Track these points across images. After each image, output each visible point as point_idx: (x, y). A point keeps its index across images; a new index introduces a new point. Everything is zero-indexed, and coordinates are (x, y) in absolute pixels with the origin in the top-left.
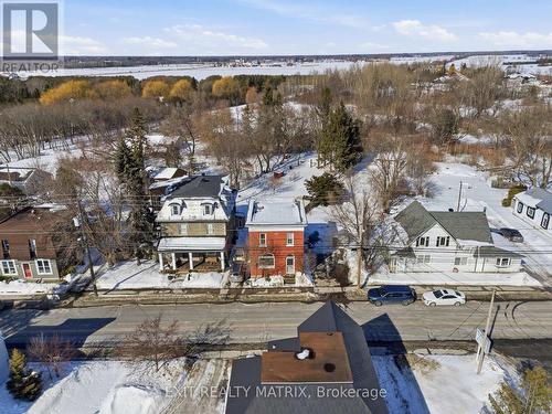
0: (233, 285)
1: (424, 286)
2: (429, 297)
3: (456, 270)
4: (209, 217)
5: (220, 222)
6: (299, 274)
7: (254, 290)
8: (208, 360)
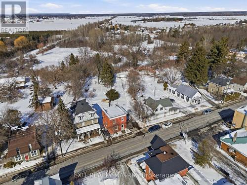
0: (107, 139)
1: (160, 123)
2: (164, 126)
3: (165, 116)
4: (93, 118)
5: (97, 118)
6: (126, 129)
7: (114, 139)
8: (120, 164)
